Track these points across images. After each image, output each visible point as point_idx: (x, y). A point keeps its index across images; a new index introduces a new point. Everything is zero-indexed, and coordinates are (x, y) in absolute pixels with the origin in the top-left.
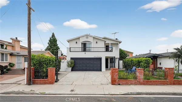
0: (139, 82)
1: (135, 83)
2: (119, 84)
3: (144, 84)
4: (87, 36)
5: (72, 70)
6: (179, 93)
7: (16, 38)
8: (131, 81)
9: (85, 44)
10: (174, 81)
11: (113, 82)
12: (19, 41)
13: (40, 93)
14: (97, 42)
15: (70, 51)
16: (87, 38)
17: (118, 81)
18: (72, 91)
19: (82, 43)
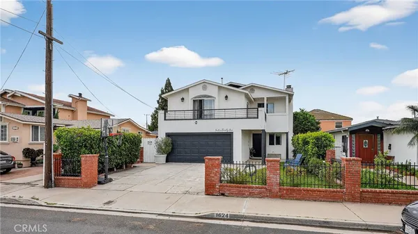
0: (270, 191)
1: (260, 193)
2: (223, 195)
3: (282, 197)
4: (205, 84)
5: (167, 161)
6: (338, 223)
7: (80, 94)
8: (249, 188)
9: (201, 101)
10: (363, 191)
11: (210, 190)
12: (85, 101)
13: (46, 204)
14: (226, 97)
15: (165, 119)
16: (205, 88)
17: (220, 186)
18: (109, 203)
19: (194, 101)
